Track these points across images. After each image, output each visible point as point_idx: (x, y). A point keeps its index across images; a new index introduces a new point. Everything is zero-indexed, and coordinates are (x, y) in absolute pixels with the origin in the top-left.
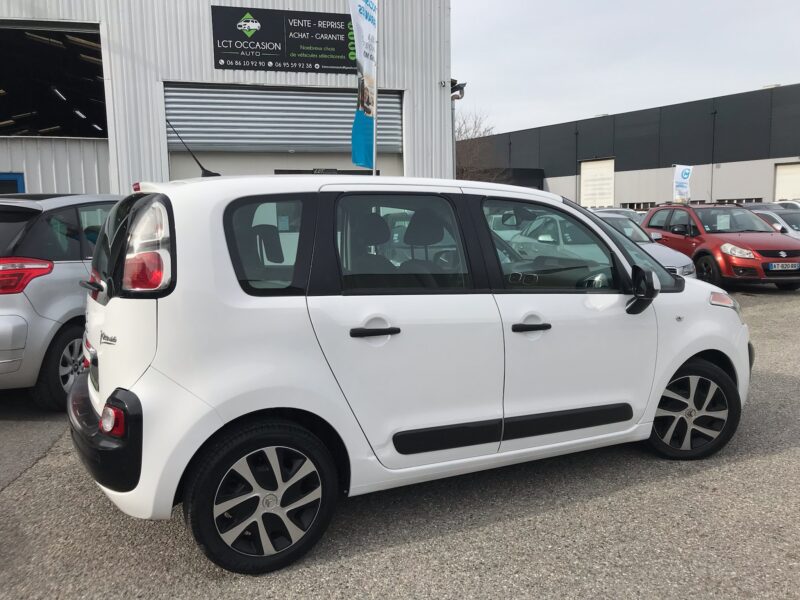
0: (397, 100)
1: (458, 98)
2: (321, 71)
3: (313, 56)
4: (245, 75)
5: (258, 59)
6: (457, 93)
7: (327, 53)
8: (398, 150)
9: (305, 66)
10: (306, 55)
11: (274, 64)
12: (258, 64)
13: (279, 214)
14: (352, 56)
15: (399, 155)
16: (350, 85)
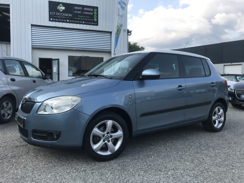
0: (110, 35)
2: (85, 24)
4: (59, 23)
6: (129, 34)
7: (87, 18)
8: (110, 51)
9: (80, 22)
10: (80, 19)
11: (69, 21)
12: (64, 21)
13: (69, 70)
14: (95, 20)
15: (110, 53)
16: (94, 29)
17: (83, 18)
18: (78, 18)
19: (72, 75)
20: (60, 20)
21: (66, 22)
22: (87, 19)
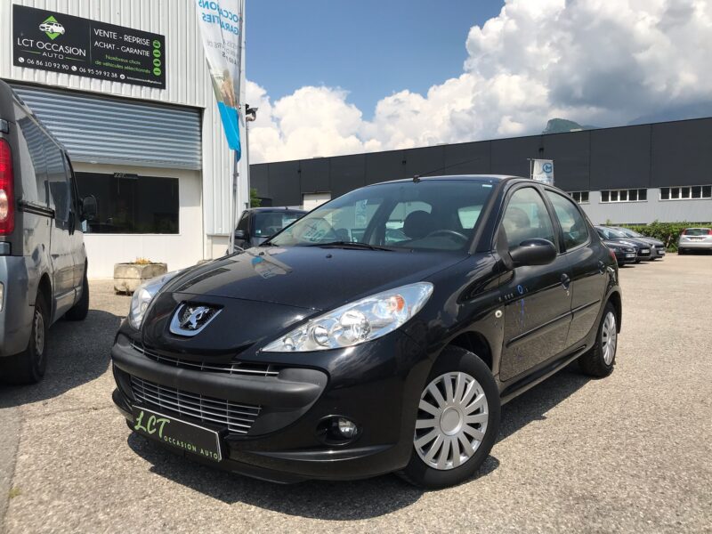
1: (251, 120)
2: (126, 81)
3: (118, 66)
4: (46, 75)
5: (62, 62)
6: (250, 116)
7: (132, 65)
9: (110, 75)
10: (111, 65)
11: (78, 69)
12: (61, 67)
14: (157, 72)
17: (120, 63)
20: (48, 64)
21: (70, 72)
22: (132, 69)
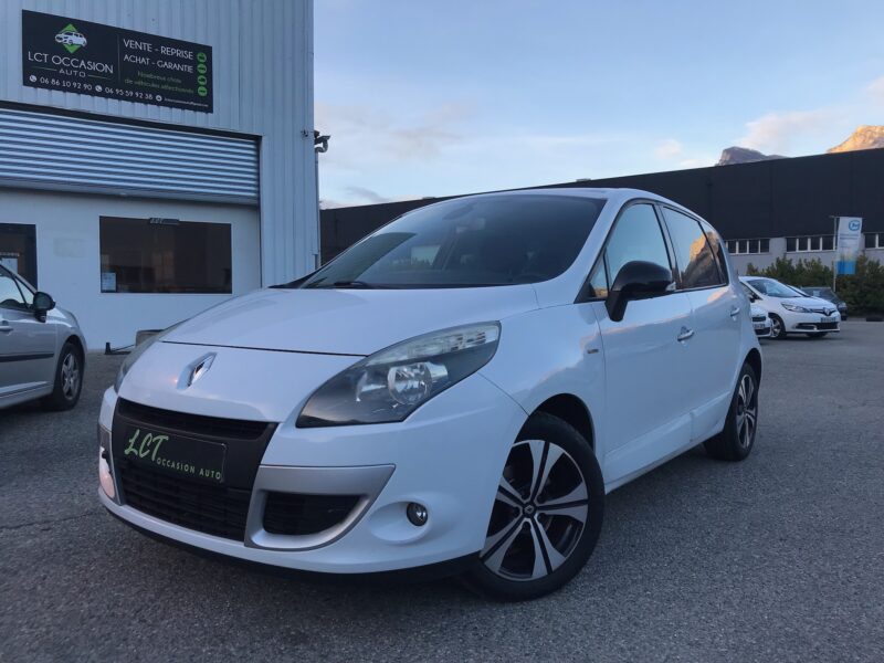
0: (252, 146)
1: (322, 151)
2: (163, 104)
3: (153, 85)
4: (64, 96)
5: (83, 81)
6: (321, 145)
7: (172, 84)
8: (255, 202)
9: (144, 96)
10: (146, 84)
11: (104, 89)
12: (82, 86)
13: (103, 269)
14: (202, 92)
15: (254, 207)
16: (199, 124)
17: (156, 82)
18: (139, 83)
19: (114, 289)
20: (66, 84)
21: (93, 93)
22: (170, 88)
